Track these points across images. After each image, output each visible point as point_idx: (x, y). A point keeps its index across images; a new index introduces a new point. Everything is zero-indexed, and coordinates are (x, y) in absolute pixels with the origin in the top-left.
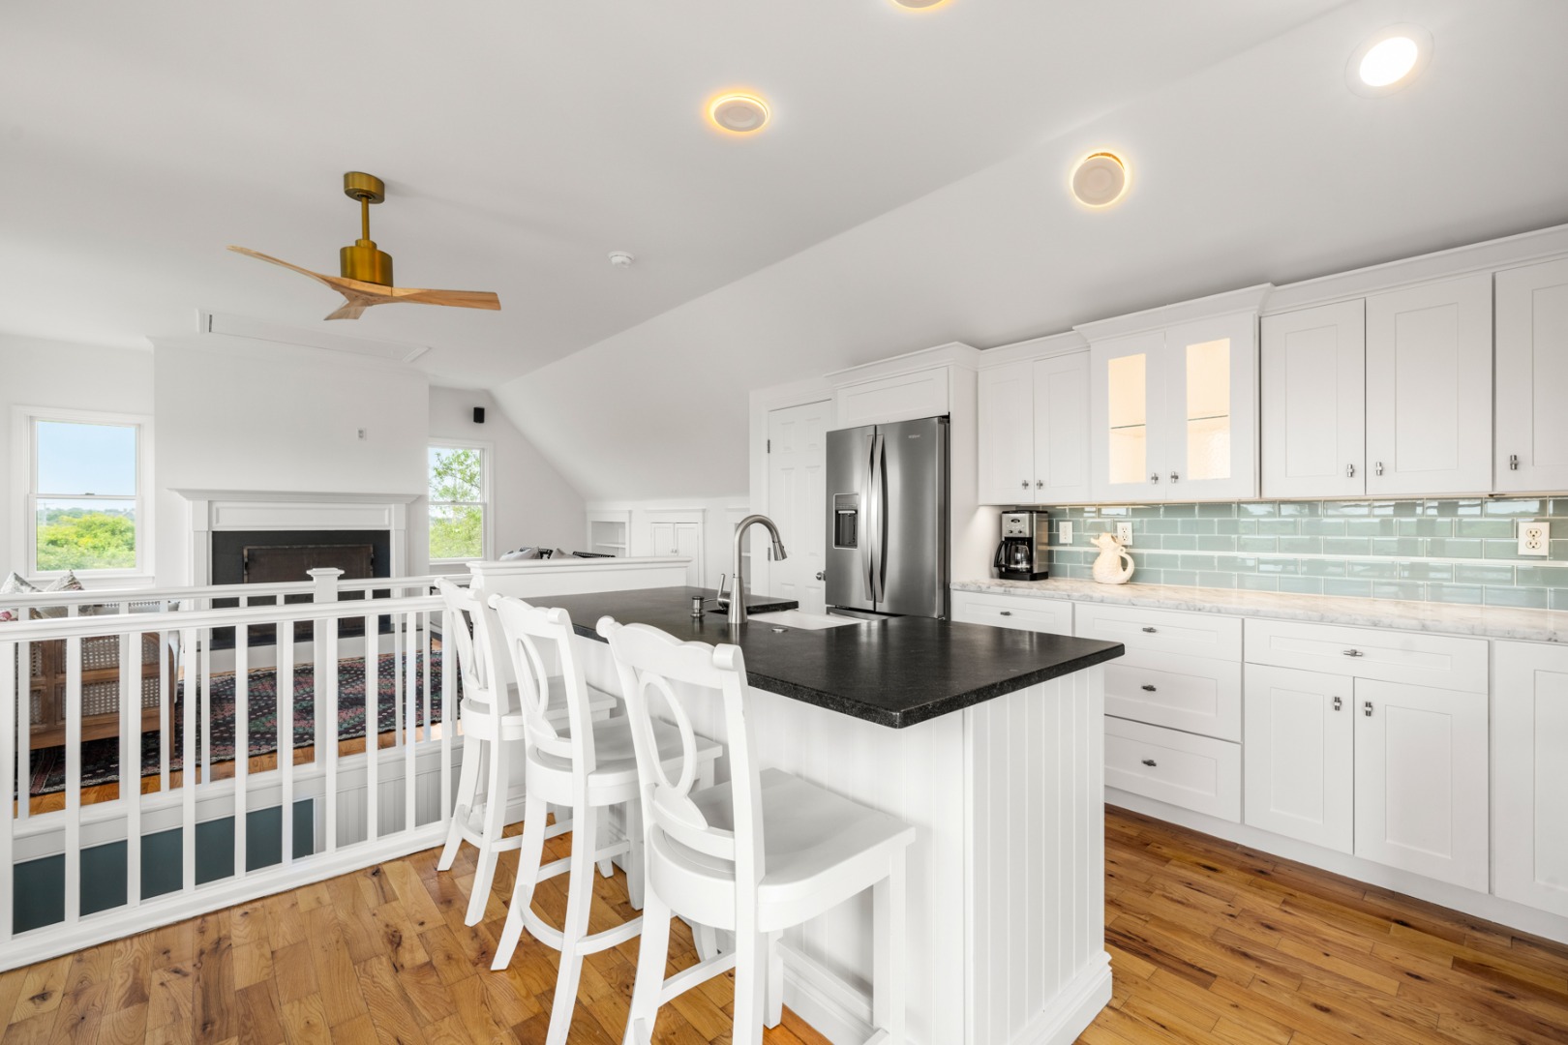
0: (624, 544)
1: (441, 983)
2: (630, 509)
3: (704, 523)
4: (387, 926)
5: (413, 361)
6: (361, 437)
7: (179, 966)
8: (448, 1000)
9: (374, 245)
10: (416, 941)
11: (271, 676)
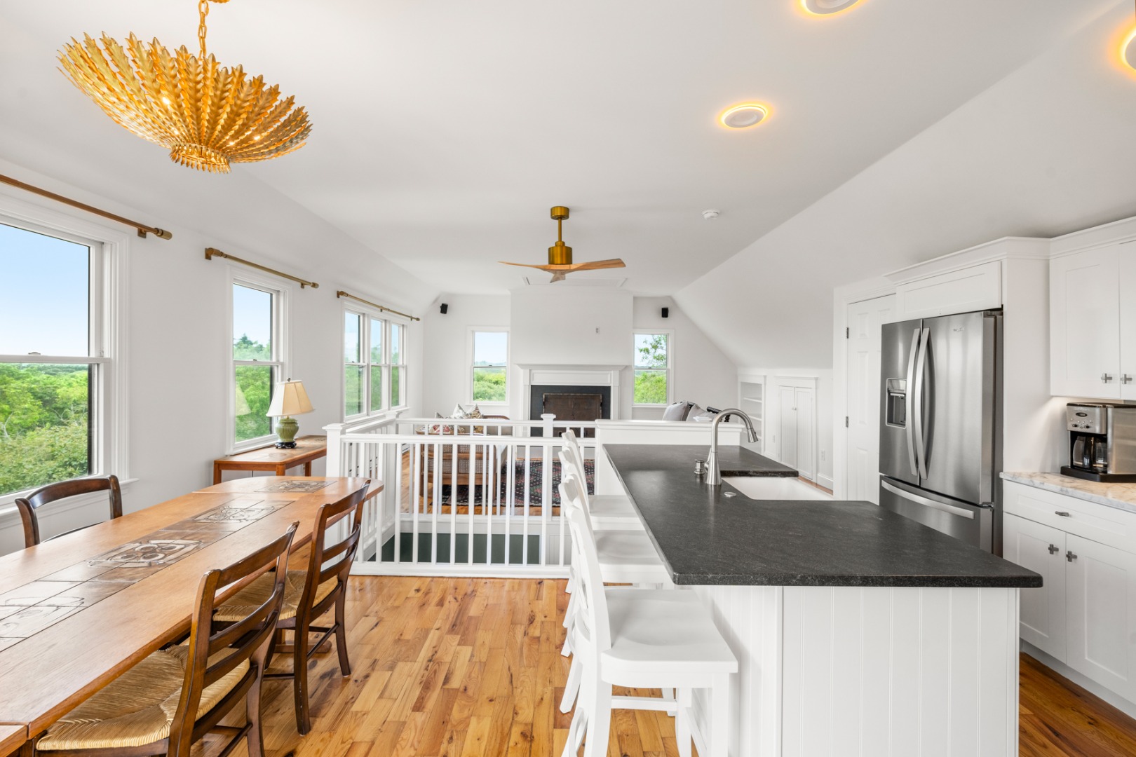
0: (760, 399)
1: (538, 650)
2: (765, 374)
3: (816, 388)
4: (532, 611)
5: (622, 286)
6: (597, 332)
7: (457, 596)
8: (537, 659)
9: (564, 243)
10: (539, 624)
11: (540, 464)
